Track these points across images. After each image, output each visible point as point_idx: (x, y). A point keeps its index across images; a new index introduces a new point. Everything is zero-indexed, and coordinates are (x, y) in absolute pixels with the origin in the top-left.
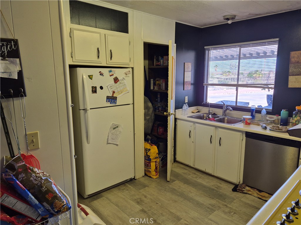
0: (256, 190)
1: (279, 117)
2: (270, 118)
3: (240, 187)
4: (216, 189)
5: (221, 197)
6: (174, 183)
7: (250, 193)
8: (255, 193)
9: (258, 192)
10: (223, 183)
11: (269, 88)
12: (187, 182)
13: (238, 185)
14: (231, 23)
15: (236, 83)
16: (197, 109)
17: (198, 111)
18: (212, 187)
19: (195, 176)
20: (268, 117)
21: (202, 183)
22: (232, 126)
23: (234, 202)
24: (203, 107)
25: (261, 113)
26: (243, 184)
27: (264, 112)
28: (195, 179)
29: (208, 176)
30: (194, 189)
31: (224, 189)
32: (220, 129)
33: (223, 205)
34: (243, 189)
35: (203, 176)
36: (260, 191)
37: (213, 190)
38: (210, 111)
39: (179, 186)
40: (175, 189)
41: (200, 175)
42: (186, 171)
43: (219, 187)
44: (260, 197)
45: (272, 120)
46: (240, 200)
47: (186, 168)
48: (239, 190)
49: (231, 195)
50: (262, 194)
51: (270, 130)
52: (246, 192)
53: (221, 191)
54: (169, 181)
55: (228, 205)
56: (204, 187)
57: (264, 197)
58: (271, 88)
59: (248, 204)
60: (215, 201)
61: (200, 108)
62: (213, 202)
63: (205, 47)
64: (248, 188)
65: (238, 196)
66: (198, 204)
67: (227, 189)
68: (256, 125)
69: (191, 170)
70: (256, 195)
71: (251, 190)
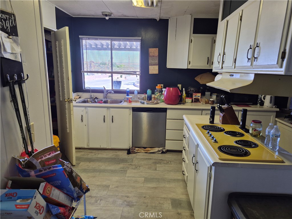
0: (142, 148)
1: (146, 95)
2: (140, 96)
3: (132, 150)
4: (116, 157)
5: (123, 161)
6: (80, 165)
7: (139, 151)
8: (142, 150)
9: (143, 149)
10: (117, 151)
11: (136, 75)
12: (90, 160)
13: (130, 148)
14: (108, 19)
15: (110, 71)
16: (78, 95)
17: (79, 97)
18: (113, 157)
19: (93, 154)
20: (139, 96)
21: (103, 156)
22: (121, 105)
23: (134, 161)
24: (83, 93)
25: (134, 94)
26: (132, 147)
27: (136, 92)
28: (95, 156)
29: (103, 151)
30: (101, 163)
31: (122, 155)
32: (111, 109)
33: (129, 165)
34: (134, 150)
35: (100, 152)
36: (145, 148)
37: (115, 158)
38: (91, 96)
39: (87, 165)
40: (86, 169)
41: (97, 152)
42: (83, 153)
43: (117, 155)
44: (146, 152)
45: (142, 98)
46: (136, 158)
47: (81, 151)
48: (132, 152)
49: (129, 157)
50: (147, 149)
51: (147, 104)
52: (136, 152)
53: (120, 157)
54: (75, 166)
55: (132, 164)
56: (107, 159)
57: (148, 151)
58: (138, 74)
59: (142, 158)
60: (122, 164)
61: (80, 94)
62: (121, 165)
63: (80, 36)
64: (137, 149)
65: (133, 156)
66: (113, 172)
67: (124, 154)
68: (135, 102)
69: (85, 151)
70: (143, 151)
71: (140, 149)
